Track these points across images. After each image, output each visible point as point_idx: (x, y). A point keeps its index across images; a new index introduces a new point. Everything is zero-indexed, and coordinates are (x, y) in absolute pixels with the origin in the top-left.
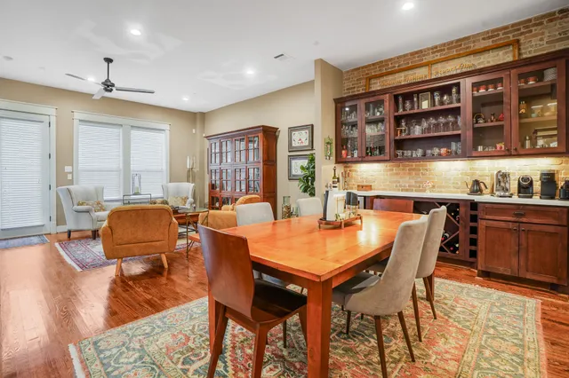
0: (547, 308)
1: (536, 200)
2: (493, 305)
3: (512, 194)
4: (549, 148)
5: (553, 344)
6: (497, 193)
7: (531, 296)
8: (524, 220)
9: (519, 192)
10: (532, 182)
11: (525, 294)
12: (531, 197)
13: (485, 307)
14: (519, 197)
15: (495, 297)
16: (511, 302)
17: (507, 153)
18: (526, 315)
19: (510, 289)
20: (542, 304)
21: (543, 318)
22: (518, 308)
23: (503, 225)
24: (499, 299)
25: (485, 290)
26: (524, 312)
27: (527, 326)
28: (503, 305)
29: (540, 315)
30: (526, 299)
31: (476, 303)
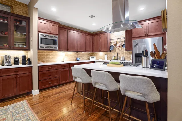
0: (29, 102)
1: (21, 65)
2: (12, 112)
3: (12, 64)
4: (23, 48)
5: (38, 113)
6: (6, 64)
7: (23, 100)
8: (18, 73)
9: (14, 63)
10: (19, 59)
11: (21, 101)
12: (19, 65)
13: (9, 116)
14: (15, 65)
15: (11, 108)
16: (18, 107)
17: (9, 48)
18: (26, 109)
19: (15, 101)
20: (27, 101)
21: (30, 106)
22: (22, 107)
23: (10, 77)
24: (13, 108)
25: (5, 108)
26: (25, 108)
27: (28, 113)
28: (16, 110)
29: (29, 106)
30: (22, 102)
31: (4, 117)
